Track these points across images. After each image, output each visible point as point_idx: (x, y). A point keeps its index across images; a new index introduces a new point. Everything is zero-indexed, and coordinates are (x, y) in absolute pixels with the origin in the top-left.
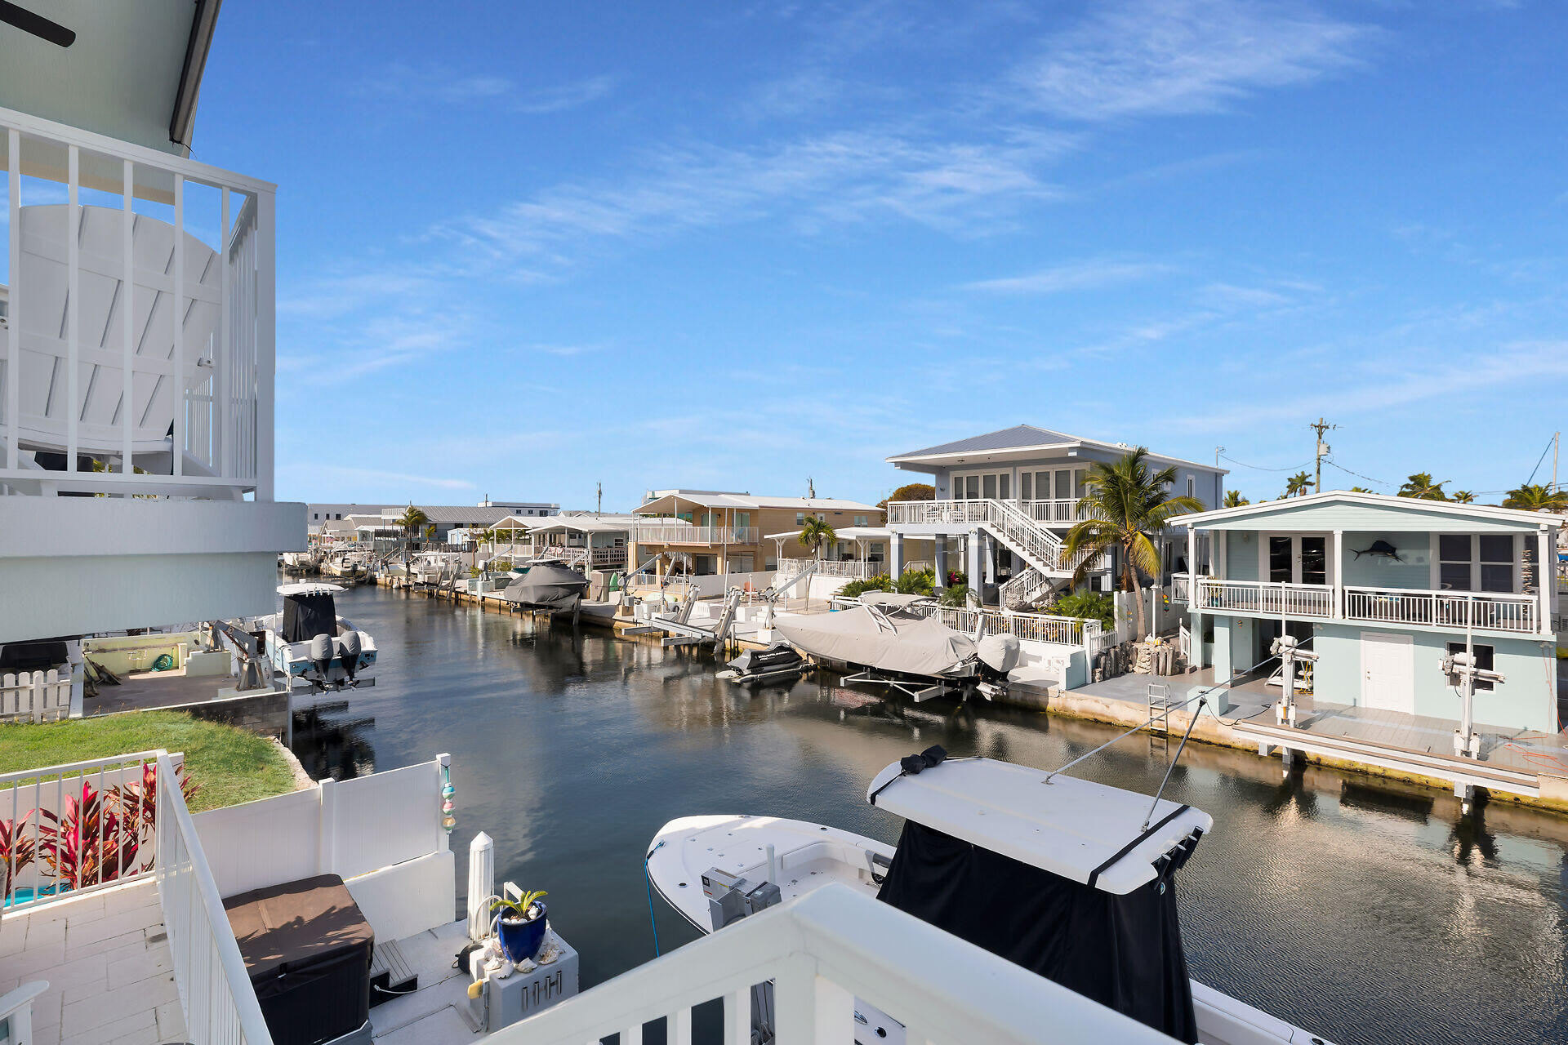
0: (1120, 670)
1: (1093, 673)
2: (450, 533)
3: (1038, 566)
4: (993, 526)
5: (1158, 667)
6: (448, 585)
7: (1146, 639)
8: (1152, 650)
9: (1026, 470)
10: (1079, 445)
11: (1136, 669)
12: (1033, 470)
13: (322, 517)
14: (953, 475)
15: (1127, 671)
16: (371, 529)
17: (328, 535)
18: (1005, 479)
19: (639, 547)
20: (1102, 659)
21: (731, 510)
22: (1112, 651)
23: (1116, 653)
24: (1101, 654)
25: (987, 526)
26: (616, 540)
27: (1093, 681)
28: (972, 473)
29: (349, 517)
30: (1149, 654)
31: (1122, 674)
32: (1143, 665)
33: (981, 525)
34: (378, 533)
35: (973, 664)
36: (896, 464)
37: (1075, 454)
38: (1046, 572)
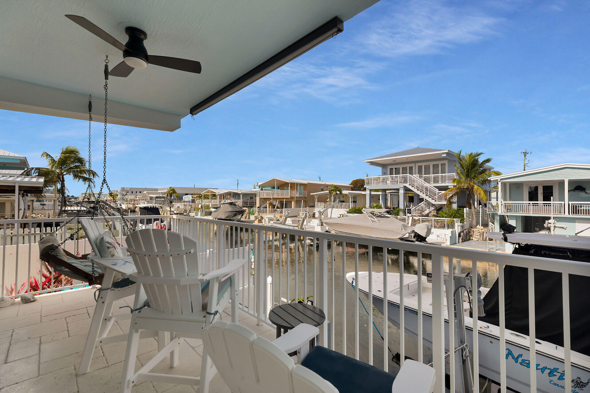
0: (467, 239)
1: (459, 239)
2: (184, 197)
3: (430, 200)
4: (410, 185)
5: (483, 238)
6: (187, 214)
7: (477, 227)
8: (480, 231)
9: (420, 164)
10: (447, 151)
11: (473, 239)
12: (423, 164)
13: (134, 192)
14: (389, 167)
15: (470, 239)
16: (154, 196)
17: (138, 199)
18: (411, 168)
19: (261, 199)
20: (462, 234)
21: (297, 184)
22: (465, 231)
23: (466, 232)
24: (461, 232)
25: (407, 185)
26: (251, 197)
27: (459, 242)
28: (397, 166)
29: (145, 192)
30: (479, 232)
31: (468, 240)
32: (477, 237)
33: (404, 185)
34: (157, 197)
35: (413, 235)
36: (368, 162)
37: (445, 155)
38: (433, 202)
